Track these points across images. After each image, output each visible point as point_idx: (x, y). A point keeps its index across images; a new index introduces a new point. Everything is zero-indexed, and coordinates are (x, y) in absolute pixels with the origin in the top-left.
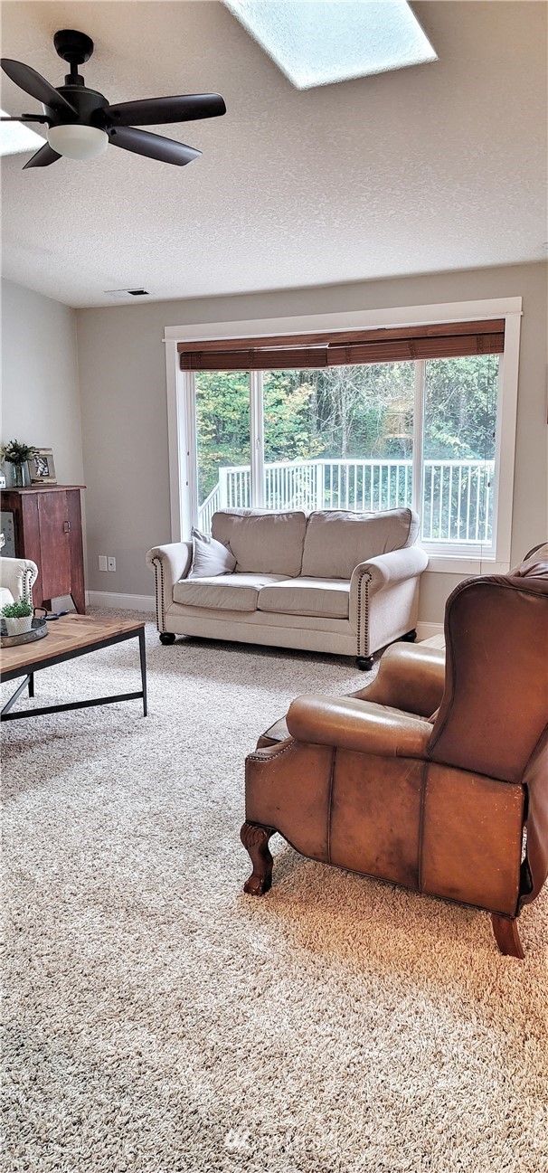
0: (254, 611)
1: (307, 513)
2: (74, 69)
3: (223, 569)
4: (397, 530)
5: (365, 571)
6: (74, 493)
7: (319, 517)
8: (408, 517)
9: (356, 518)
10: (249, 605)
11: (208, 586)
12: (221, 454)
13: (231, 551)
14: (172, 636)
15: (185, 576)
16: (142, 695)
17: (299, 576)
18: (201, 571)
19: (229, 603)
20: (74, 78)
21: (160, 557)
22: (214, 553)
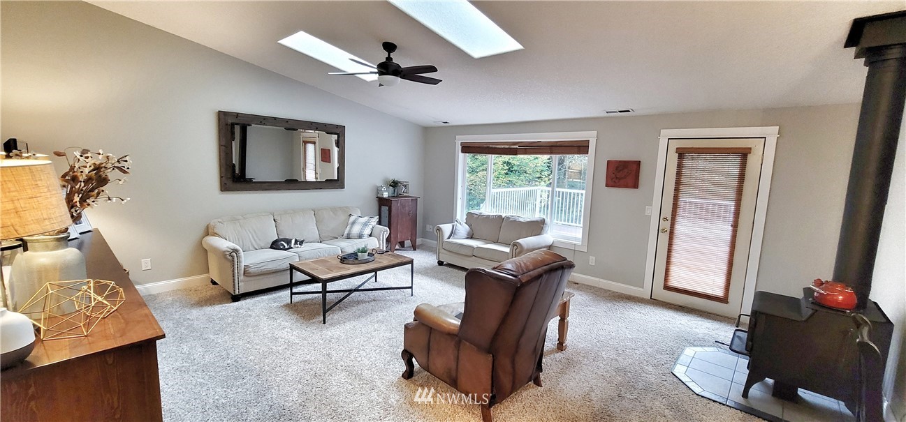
0: (470, 256)
1: (503, 217)
2: (389, 55)
3: (466, 236)
4: (537, 227)
5: (515, 245)
6: (415, 200)
7: (508, 218)
8: (543, 222)
9: (522, 220)
10: (470, 254)
11: (456, 244)
12: (509, 179)
13: (471, 229)
14: (443, 262)
15: (449, 238)
16: (411, 288)
17: (496, 242)
18: (456, 236)
19: (463, 251)
20: (389, 59)
21: (439, 230)
22: (463, 229)
